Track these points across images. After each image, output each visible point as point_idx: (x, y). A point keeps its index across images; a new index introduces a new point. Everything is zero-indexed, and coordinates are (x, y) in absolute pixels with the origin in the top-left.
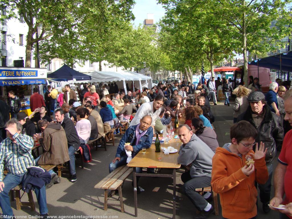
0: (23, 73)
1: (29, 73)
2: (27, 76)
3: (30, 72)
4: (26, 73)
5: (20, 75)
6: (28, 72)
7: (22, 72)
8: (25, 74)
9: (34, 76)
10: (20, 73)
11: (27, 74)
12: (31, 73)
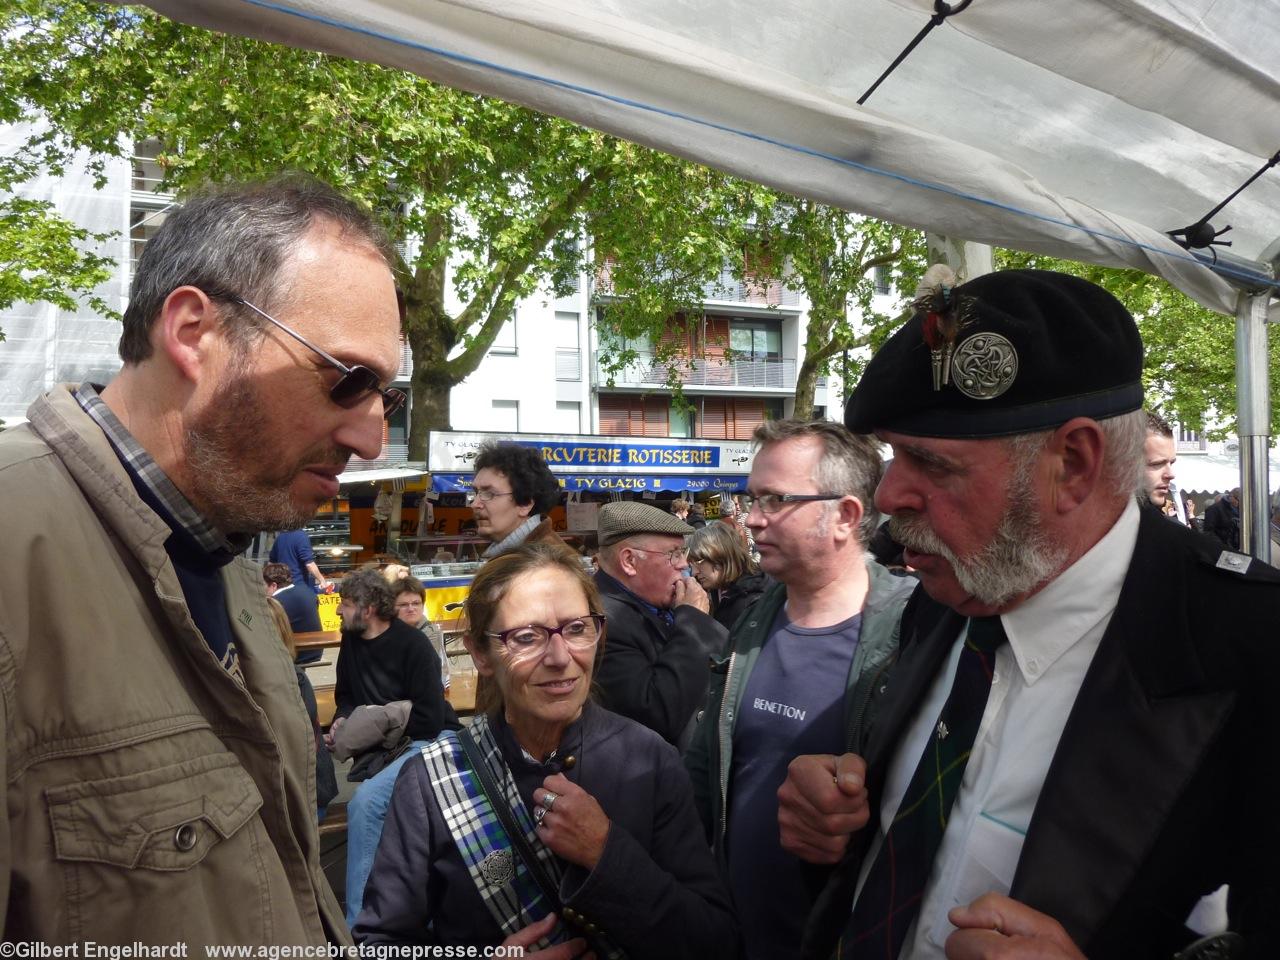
0: (658, 454)
1: (681, 454)
2: (671, 465)
4: (666, 456)
5: (642, 462)
7: (651, 451)
8: (664, 458)
10: (644, 454)
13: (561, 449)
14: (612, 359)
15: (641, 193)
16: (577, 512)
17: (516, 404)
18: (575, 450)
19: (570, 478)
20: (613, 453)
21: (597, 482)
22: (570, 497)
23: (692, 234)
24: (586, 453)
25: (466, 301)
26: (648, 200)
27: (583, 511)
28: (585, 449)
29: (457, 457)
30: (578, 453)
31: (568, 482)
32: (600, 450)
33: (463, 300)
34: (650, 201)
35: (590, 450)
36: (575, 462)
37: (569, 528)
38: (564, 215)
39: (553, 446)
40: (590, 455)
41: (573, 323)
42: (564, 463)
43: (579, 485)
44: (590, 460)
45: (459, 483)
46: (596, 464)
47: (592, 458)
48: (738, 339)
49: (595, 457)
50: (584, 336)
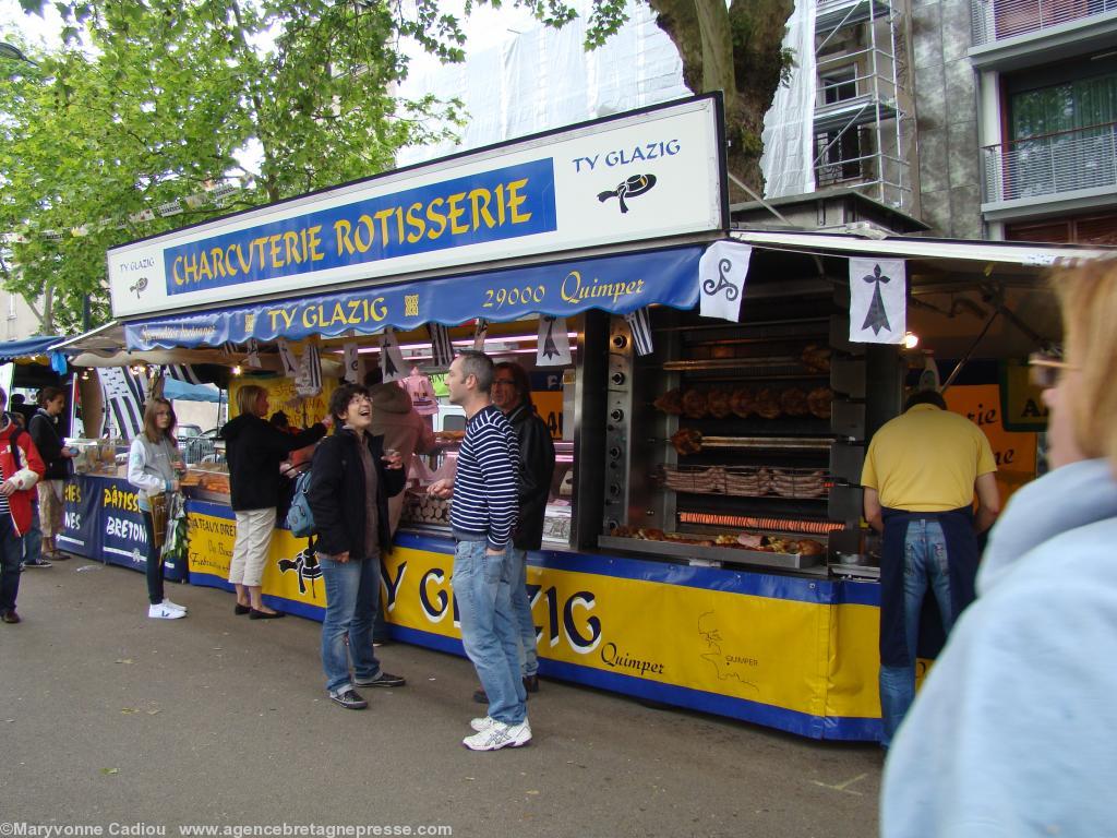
0: (392, 220)
1: (445, 210)
2: (426, 245)
3: (454, 199)
4: (412, 221)
5: (363, 249)
6: (439, 202)
7: (378, 215)
8: (409, 229)
9: (508, 231)
10: (364, 226)
11: (430, 225)
12: (466, 204)
13: (234, 248)
18: (251, 247)
24: (268, 250)
30: (256, 251)
40: (274, 252)
45: (143, 337)
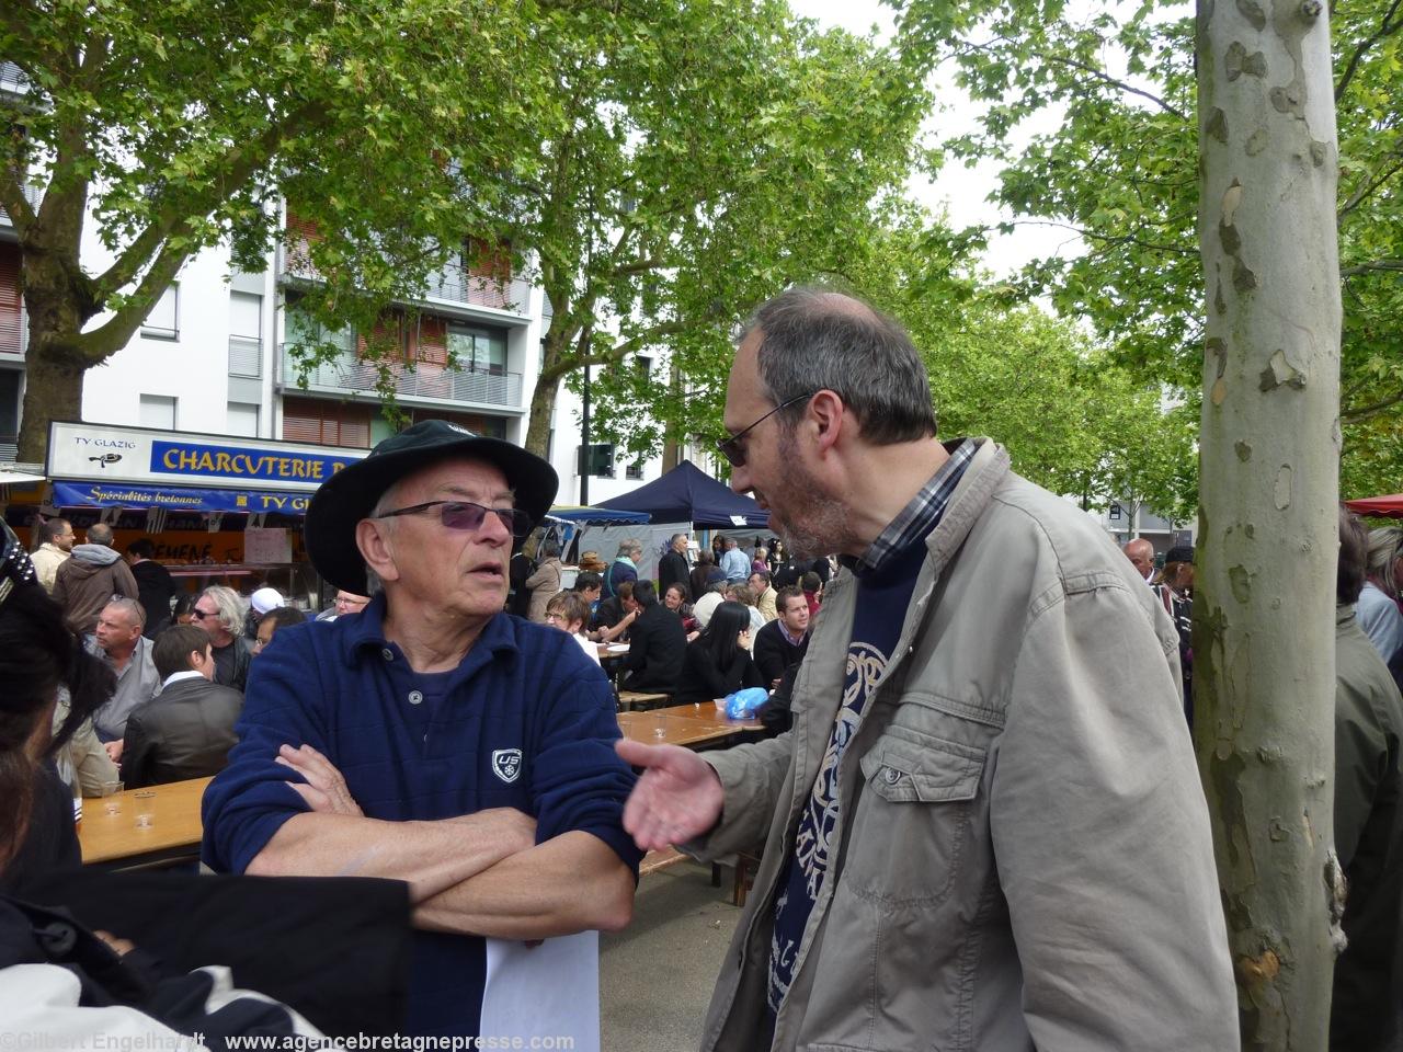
13: (242, 457)
14: (307, 350)
15: (373, 133)
16: (258, 539)
17: (174, 401)
18: (261, 461)
19: (252, 495)
20: (312, 466)
21: (289, 501)
22: (250, 521)
23: (435, 195)
24: (276, 464)
25: (113, 248)
26: (380, 143)
27: (268, 539)
28: (276, 459)
29: (92, 459)
30: (265, 463)
31: (249, 500)
32: (295, 461)
33: (110, 247)
34: (385, 144)
35: (283, 460)
36: (262, 475)
37: (246, 560)
38: (262, 152)
39: (233, 452)
40: (282, 467)
41: (252, 307)
42: (246, 475)
43: (266, 505)
44: (282, 473)
45: (93, 495)
46: (290, 478)
47: (285, 470)
48: (458, 343)
49: (289, 470)
50: (268, 323)
